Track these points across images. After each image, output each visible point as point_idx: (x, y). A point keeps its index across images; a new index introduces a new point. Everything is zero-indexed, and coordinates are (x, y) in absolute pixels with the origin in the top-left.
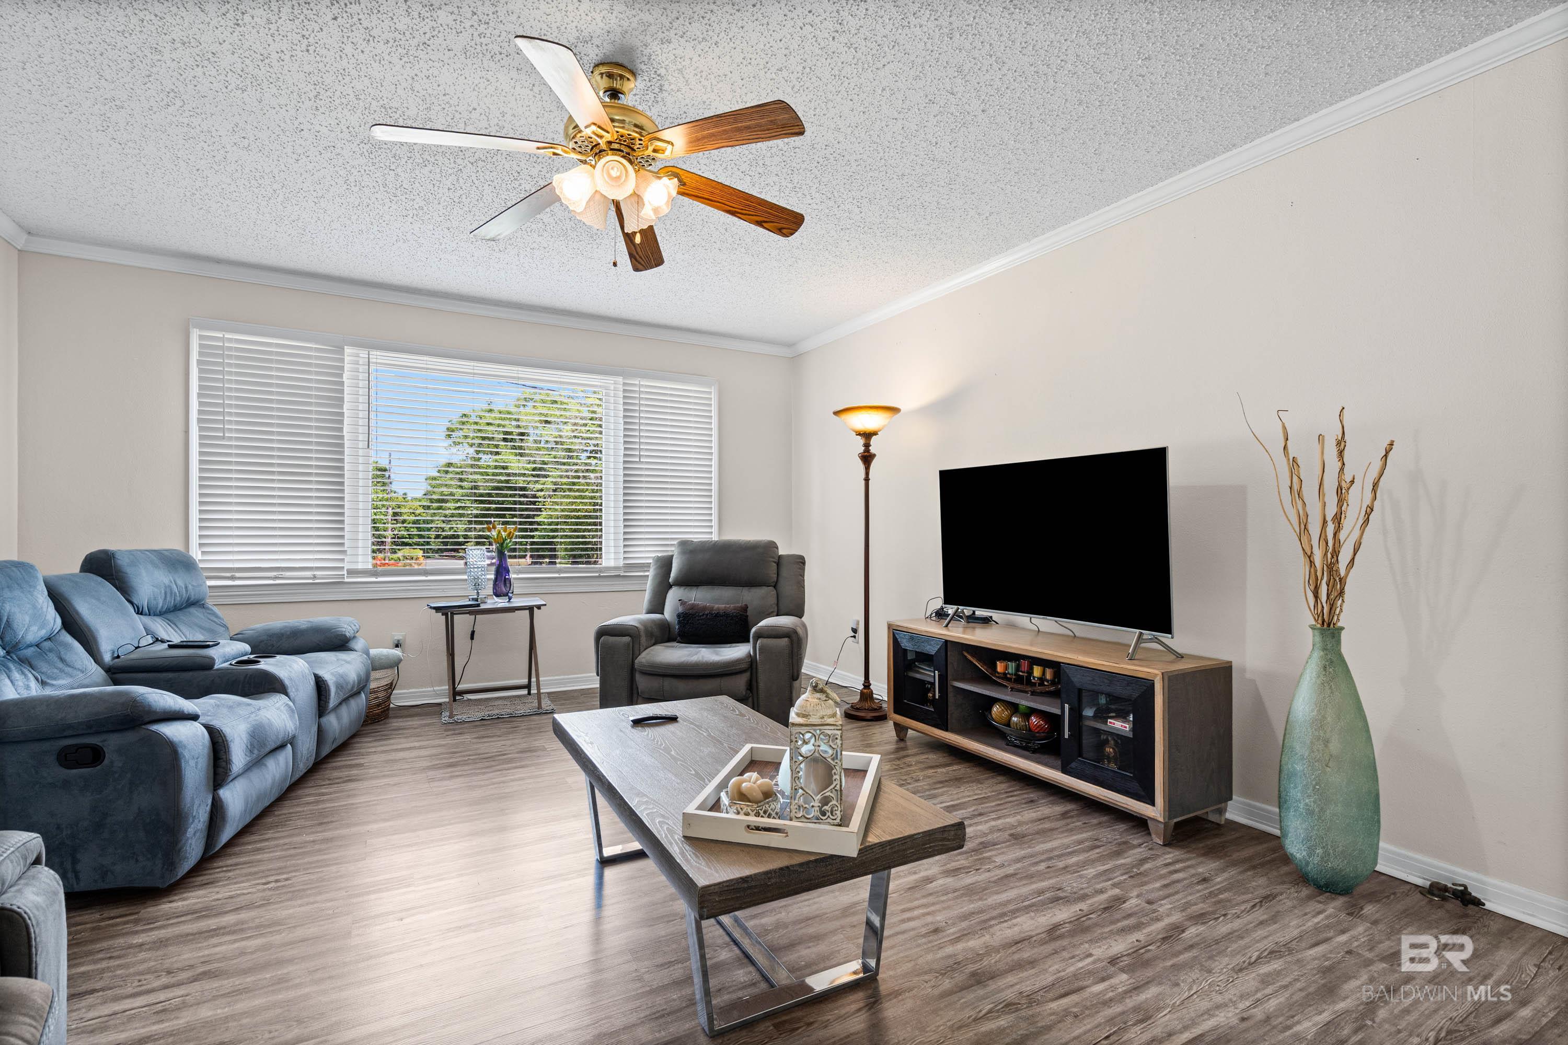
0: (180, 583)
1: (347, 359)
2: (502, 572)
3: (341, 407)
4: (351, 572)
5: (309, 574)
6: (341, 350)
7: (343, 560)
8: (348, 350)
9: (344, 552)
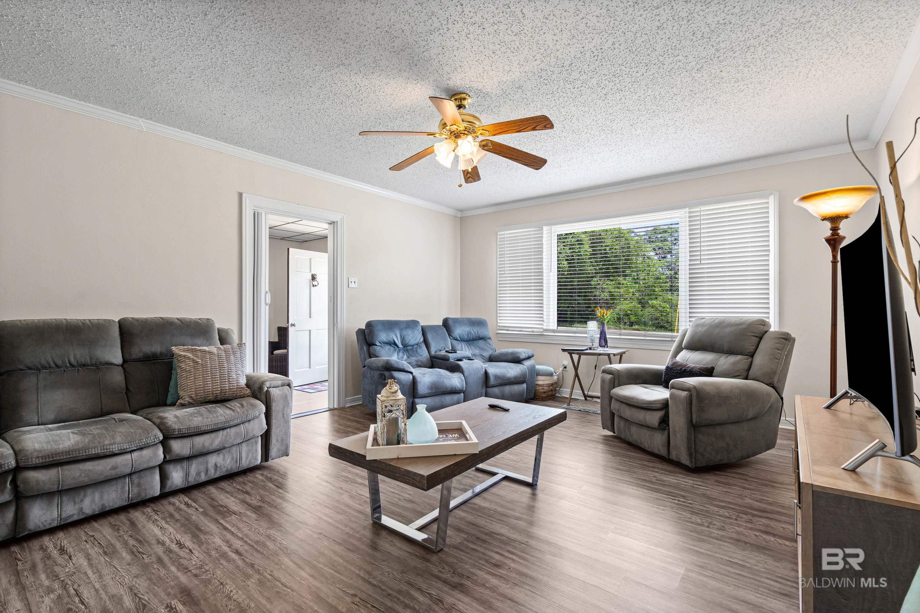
0: (475, 330)
1: (544, 232)
2: (603, 335)
3: (542, 255)
4: (546, 330)
5: (530, 330)
6: (542, 229)
7: (542, 324)
8: (545, 228)
9: (543, 321)
